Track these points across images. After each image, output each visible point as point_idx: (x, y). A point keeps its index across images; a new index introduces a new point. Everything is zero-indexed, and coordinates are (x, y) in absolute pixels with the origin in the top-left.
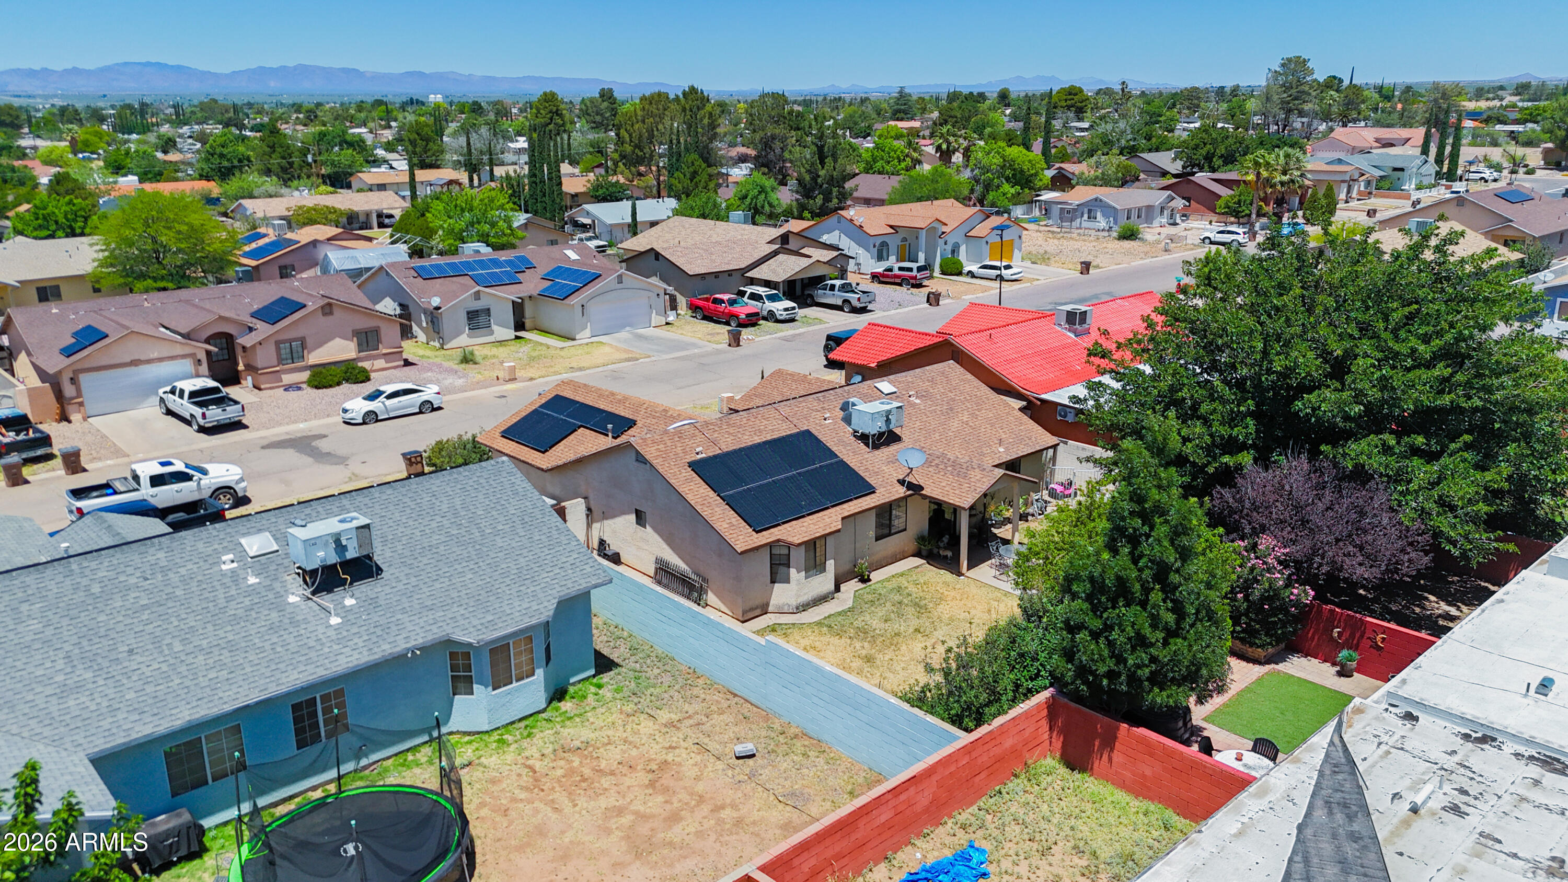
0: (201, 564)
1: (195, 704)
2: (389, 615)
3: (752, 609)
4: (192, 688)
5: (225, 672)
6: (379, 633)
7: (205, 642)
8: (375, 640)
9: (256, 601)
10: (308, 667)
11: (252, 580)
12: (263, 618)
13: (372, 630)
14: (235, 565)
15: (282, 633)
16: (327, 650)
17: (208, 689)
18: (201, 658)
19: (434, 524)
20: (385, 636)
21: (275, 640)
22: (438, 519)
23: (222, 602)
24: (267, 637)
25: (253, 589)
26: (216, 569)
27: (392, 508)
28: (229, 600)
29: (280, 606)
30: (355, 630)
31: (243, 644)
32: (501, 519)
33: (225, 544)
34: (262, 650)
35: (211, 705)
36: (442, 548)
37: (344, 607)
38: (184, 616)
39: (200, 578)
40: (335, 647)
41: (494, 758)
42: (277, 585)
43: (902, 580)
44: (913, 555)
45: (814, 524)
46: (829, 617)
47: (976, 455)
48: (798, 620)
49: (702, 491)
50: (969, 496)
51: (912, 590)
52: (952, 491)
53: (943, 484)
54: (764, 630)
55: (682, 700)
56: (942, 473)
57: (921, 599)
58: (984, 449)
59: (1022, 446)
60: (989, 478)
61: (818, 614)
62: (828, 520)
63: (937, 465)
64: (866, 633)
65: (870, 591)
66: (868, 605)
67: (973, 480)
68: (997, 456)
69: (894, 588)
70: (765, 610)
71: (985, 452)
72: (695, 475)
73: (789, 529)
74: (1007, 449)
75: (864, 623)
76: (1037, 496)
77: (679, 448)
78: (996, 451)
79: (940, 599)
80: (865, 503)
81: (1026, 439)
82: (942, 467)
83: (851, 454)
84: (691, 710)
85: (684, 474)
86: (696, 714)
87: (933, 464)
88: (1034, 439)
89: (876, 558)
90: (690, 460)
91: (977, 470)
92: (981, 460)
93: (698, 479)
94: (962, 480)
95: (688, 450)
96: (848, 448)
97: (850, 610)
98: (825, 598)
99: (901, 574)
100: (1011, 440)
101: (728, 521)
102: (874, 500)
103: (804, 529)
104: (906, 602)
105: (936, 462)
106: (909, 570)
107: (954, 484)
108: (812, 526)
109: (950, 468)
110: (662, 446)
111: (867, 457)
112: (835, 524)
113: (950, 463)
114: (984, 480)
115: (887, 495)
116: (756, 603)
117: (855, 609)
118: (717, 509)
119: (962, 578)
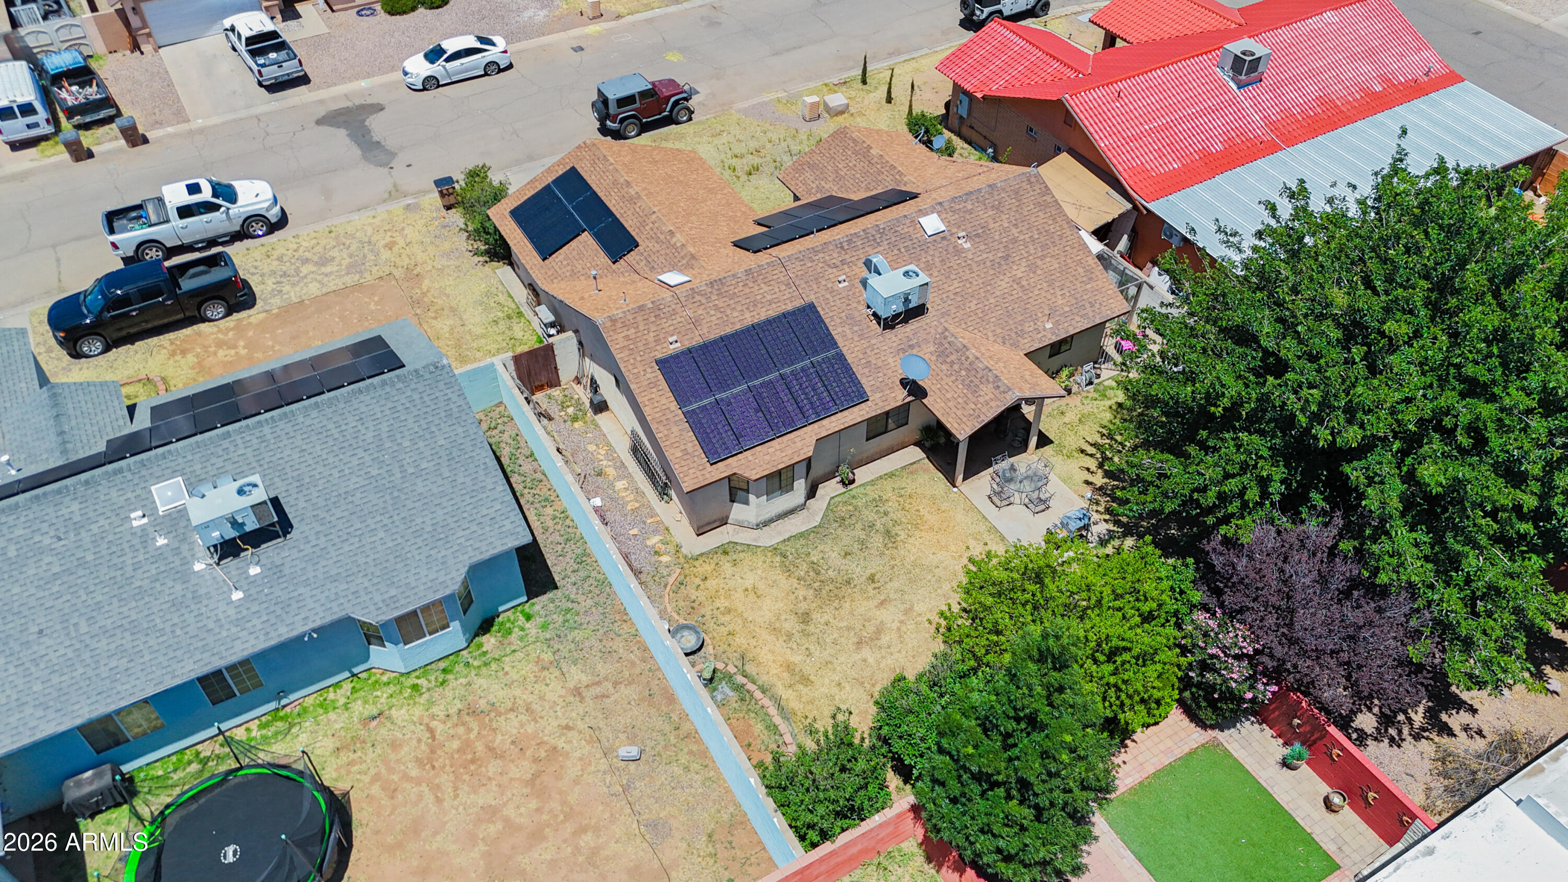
0: (114, 518)
1: (94, 699)
2: (292, 588)
3: (709, 524)
4: (94, 679)
5: (125, 660)
6: (279, 612)
7: (109, 621)
8: (273, 620)
9: (163, 568)
10: (204, 655)
11: (161, 541)
12: (168, 592)
13: (272, 609)
14: (145, 520)
15: (183, 611)
16: (224, 634)
17: (108, 681)
18: (104, 641)
19: (355, 462)
20: (284, 616)
21: (176, 620)
22: (361, 453)
23: (129, 570)
24: (168, 617)
25: (160, 553)
26: (127, 526)
27: (314, 438)
28: (136, 567)
29: (185, 574)
30: (255, 608)
31: (145, 626)
32: (428, 453)
33: (139, 492)
34: (162, 632)
35: (109, 701)
36: (359, 495)
37: (248, 577)
38: (92, 588)
39: (111, 538)
40: (234, 630)
41: (403, 711)
42: (185, 548)
43: (888, 485)
44: (915, 444)
45: (781, 450)
46: (789, 539)
47: (1013, 335)
48: (755, 540)
49: (664, 401)
50: (969, 424)
51: (891, 506)
52: (954, 409)
53: (949, 396)
54: (715, 551)
55: (600, 654)
56: (953, 378)
57: (896, 523)
58: (1027, 325)
59: (1078, 319)
60: (999, 403)
61: (779, 533)
62: (799, 444)
63: (952, 363)
64: (818, 573)
65: (854, 497)
66: (837, 525)
67: (981, 400)
68: (1039, 336)
69: (874, 500)
70: (724, 522)
71: (1027, 330)
72: (661, 377)
73: (751, 458)
74: (1057, 324)
75: (821, 555)
76: (1087, 367)
77: (652, 334)
78: (1041, 328)
79: (916, 526)
80: (851, 417)
81: (1088, 305)
82: (956, 367)
83: (856, 338)
84: (603, 673)
85: (648, 376)
86: (606, 679)
87: (948, 360)
88: (1097, 306)
89: (865, 455)
90: (659, 356)
91: (991, 386)
92: (1015, 345)
93: (663, 384)
94: (970, 396)
95: (662, 336)
96: (856, 328)
97: (815, 530)
98: (792, 512)
99: (891, 475)
100: (1067, 309)
101: (683, 447)
102: (864, 412)
103: (767, 457)
104: (878, 525)
105: (953, 357)
106: (904, 468)
107: (960, 400)
108: (778, 453)
109: (963, 373)
110: (633, 331)
111: (873, 342)
112: (806, 450)
113: (966, 364)
114: (993, 404)
115: (881, 404)
116: (715, 517)
117: (821, 530)
118: (675, 429)
119: (955, 490)
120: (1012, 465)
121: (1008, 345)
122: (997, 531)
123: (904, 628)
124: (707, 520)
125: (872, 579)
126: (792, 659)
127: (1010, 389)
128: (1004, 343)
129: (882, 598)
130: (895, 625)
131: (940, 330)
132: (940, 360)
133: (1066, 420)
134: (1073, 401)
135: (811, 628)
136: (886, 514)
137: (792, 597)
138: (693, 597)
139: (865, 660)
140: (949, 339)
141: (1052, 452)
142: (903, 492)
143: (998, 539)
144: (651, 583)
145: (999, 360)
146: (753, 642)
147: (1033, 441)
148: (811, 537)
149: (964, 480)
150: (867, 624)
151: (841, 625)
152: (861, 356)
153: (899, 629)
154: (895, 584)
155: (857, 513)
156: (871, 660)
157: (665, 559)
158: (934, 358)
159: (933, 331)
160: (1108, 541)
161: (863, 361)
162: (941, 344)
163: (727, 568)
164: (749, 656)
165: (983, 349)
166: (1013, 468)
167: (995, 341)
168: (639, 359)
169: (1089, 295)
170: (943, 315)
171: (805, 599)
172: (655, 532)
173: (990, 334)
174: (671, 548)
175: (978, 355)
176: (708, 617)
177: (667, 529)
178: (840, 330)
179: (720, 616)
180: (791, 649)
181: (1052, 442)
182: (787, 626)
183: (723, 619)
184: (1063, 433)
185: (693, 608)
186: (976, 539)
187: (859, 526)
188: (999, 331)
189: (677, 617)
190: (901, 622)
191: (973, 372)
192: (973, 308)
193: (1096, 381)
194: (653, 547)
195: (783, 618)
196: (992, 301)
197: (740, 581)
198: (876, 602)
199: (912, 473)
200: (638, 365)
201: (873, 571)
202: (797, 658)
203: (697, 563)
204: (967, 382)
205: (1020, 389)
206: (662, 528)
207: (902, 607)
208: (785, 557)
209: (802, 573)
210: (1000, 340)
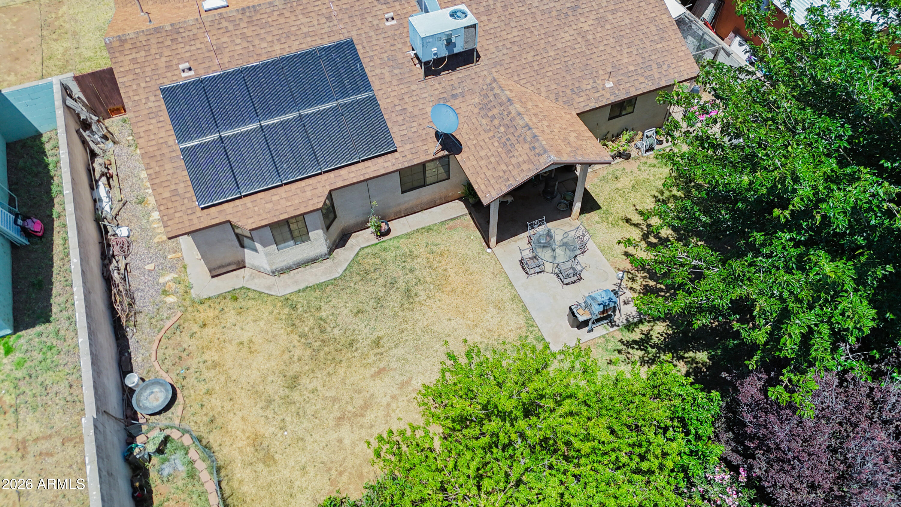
3: (224, 266)
43: (423, 239)
44: (460, 199)
45: (287, 199)
46: (304, 290)
47: (569, 92)
48: (269, 288)
49: (162, 134)
50: (497, 187)
51: (419, 263)
52: (485, 169)
53: (483, 153)
54: (222, 296)
55: (62, 402)
56: (491, 134)
57: (419, 281)
58: (585, 82)
59: (642, 79)
60: (531, 166)
61: (296, 282)
62: (309, 194)
63: (493, 117)
64: (322, 331)
65: (385, 249)
66: (359, 278)
67: (514, 161)
68: (597, 95)
69: (404, 255)
70: (241, 265)
71: (584, 87)
72: (164, 107)
73: (249, 205)
74: (618, 83)
75: (333, 310)
76: (649, 132)
77: (164, 59)
78: (600, 87)
79: (439, 287)
80: (373, 168)
81: (655, 66)
82: (496, 122)
83: (395, 82)
84: (58, 425)
85: (150, 104)
86: (58, 433)
87: (490, 114)
88: (665, 67)
89: (403, 207)
90: (168, 84)
91: (527, 146)
92: (569, 103)
93: (165, 116)
94: (503, 155)
95: (175, 62)
96: (396, 71)
97: (334, 282)
98: (313, 261)
99: (428, 229)
100: (632, 68)
101: (173, 187)
102: (389, 164)
103: (269, 206)
104: (401, 284)
105: (495, 111)
106: (443, 223)
107: (493, 160)
108: (283, 202)
109: (502, 129)
110: (143, 53)
111: (413, 87)
112: (315, 200)
113: (507, 121)
114: (525, 167)
115: (410, 157)
116: (227, 261)
117: (341, 283)
118: (168, 167)
119: (489, 250)
120: (549, 231)
121: (561, 102)
122: (521, 301)
123: (394, 405)
124: (218, 263)
125: (377, 343)
126: (262, 431)
127: (545, 151)
128: (557, 99)
129: (381, 366)
130: (385, 401)
131: (488, 81)
132: (482, 112)
133: (619, 185)
134: (631, 166)
135: (295, 396)
136: (412, 270)
137: (286, 357)
138: (185, 346)
139: (340, 441)
140: (496, 91)
141: (597, 219)
142: (435, 248)
143: (520, 310)
144: (147, 326)
145: (545, 117)
146: (228, 405)
147: (577, 206)
148: (328, 290)
149: (497, 242)
150: (356, 396)
151: (328, 394)
152: (397, 102)
153: (389, 405)
154: (400, 352)
155: (383, 267)
156: (347, 442)
157: (171, 299)
158: (476, 111)
159: (481, 81)
160: (636, 325)
161: (398, 108)
162: (486, 96)
163: (231, 316)
164: (219, 421)
165: (529, 105)
166: (549, 235)
167: (547, 97)
168: (143, 85)
169: (659, 55)
170: (495, 64)
171: (299, 360)
172: (173, 268)
173: (543, 89)
174: (181, 289)
175: (522, 110)
176: (192, 370)
177: (185, 267)
178: (378, 71)
179: (204, 371)
180: (267, 418)
181: (599, 208)
182: (271, 389)
183: (207, 374)
184: (613, 199)
185: (180, 358)
186: (497, 307)
187: (381, 282)
188: (554, 86)
189: (158, 368)
190: (394, 397)
191: (512, 130)
192: (530, 59)
193: (657, 147)
194: (165, 285)
195: (270, 379)
196: (552, 53)
197: (239, 331)
198: (373, 370)
199: (450, 229)
200: (141, 91)
201: (380, 334)
202: (268, 430)
203: (201, 308)
204: (504, 140)
205: (559, 153)
206: (180, 265)
207: (399, 379)
208: (294, 308)
209: (306, 329)
210: (552, 97)
